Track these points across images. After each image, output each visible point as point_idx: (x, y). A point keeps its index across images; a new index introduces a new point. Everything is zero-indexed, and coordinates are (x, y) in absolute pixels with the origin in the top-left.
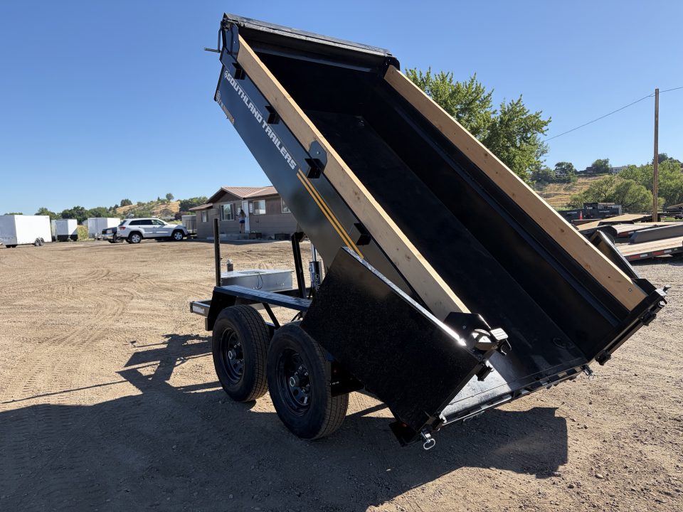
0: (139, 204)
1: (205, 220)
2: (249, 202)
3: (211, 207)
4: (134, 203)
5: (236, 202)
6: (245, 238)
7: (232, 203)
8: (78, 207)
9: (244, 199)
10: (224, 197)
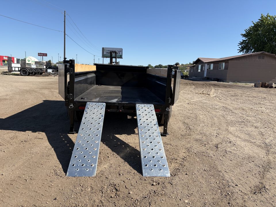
0: (182, 65)
1: (192, 71)
2: (208, 65)
3: (195, 66)
4: (180, 64)
5: (203, 64)
6: (203, 79)
7: (202, 64)
8: (160, 65)
9: (205, 63)
10: (199, 62)
